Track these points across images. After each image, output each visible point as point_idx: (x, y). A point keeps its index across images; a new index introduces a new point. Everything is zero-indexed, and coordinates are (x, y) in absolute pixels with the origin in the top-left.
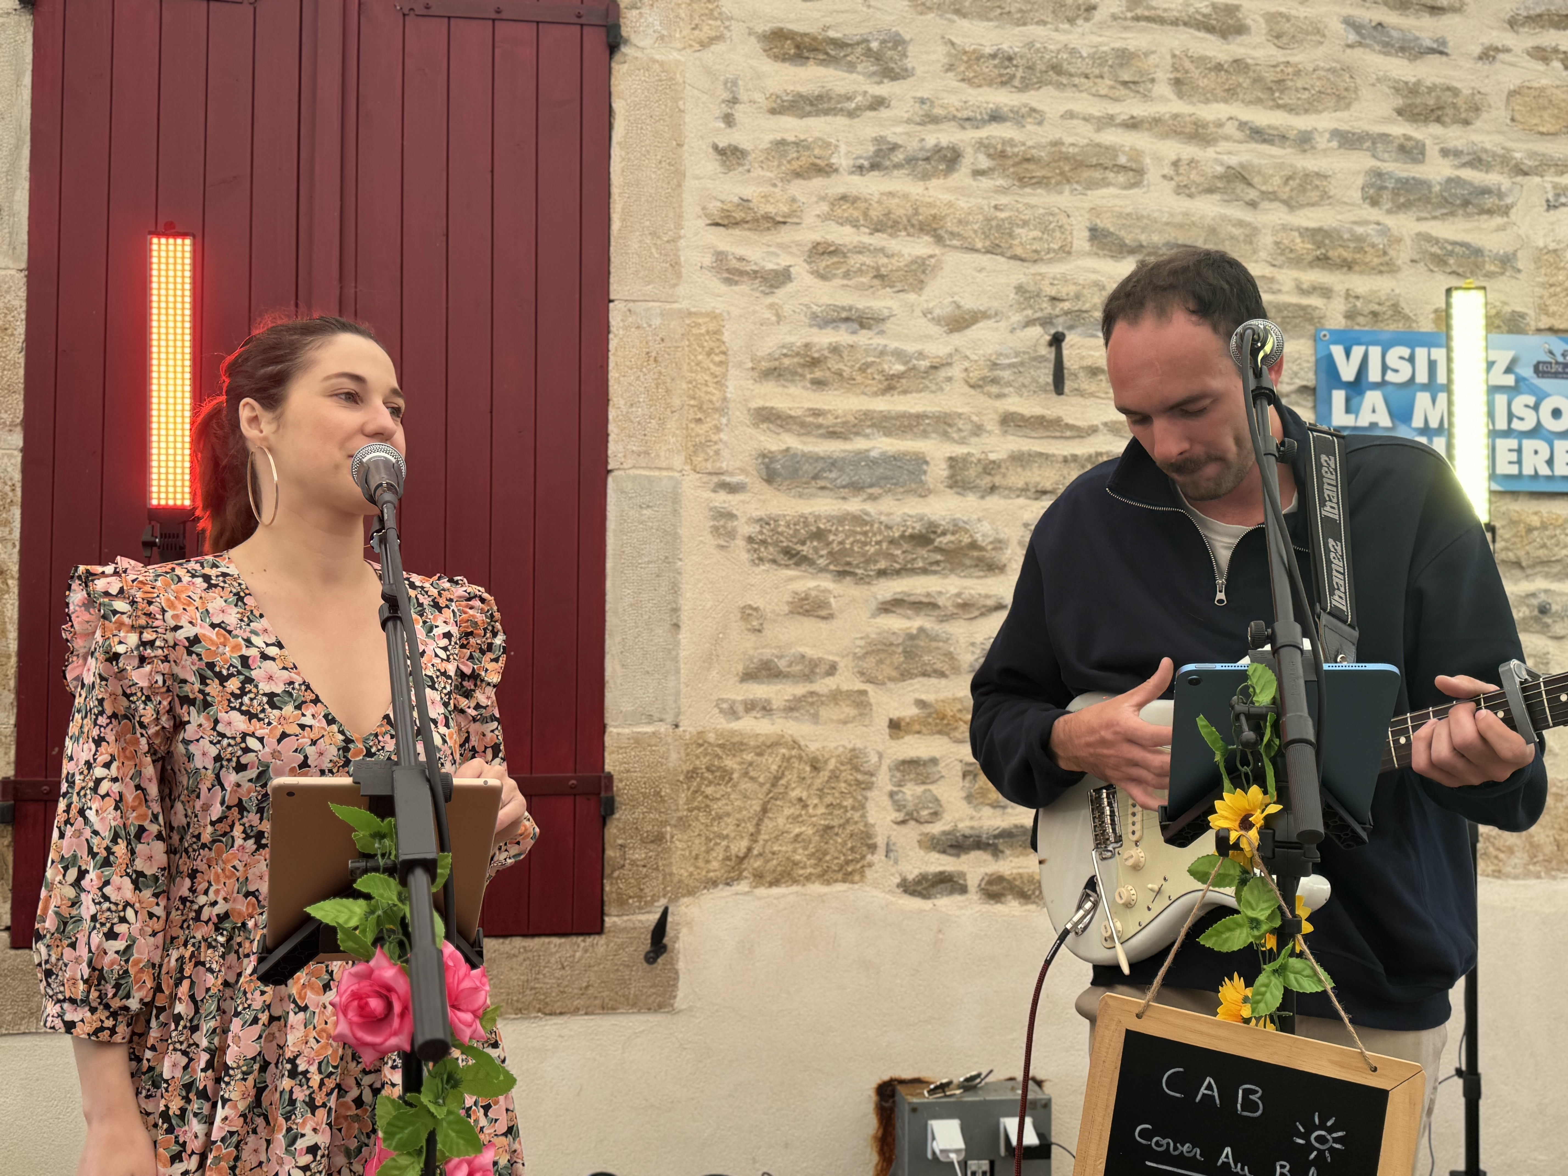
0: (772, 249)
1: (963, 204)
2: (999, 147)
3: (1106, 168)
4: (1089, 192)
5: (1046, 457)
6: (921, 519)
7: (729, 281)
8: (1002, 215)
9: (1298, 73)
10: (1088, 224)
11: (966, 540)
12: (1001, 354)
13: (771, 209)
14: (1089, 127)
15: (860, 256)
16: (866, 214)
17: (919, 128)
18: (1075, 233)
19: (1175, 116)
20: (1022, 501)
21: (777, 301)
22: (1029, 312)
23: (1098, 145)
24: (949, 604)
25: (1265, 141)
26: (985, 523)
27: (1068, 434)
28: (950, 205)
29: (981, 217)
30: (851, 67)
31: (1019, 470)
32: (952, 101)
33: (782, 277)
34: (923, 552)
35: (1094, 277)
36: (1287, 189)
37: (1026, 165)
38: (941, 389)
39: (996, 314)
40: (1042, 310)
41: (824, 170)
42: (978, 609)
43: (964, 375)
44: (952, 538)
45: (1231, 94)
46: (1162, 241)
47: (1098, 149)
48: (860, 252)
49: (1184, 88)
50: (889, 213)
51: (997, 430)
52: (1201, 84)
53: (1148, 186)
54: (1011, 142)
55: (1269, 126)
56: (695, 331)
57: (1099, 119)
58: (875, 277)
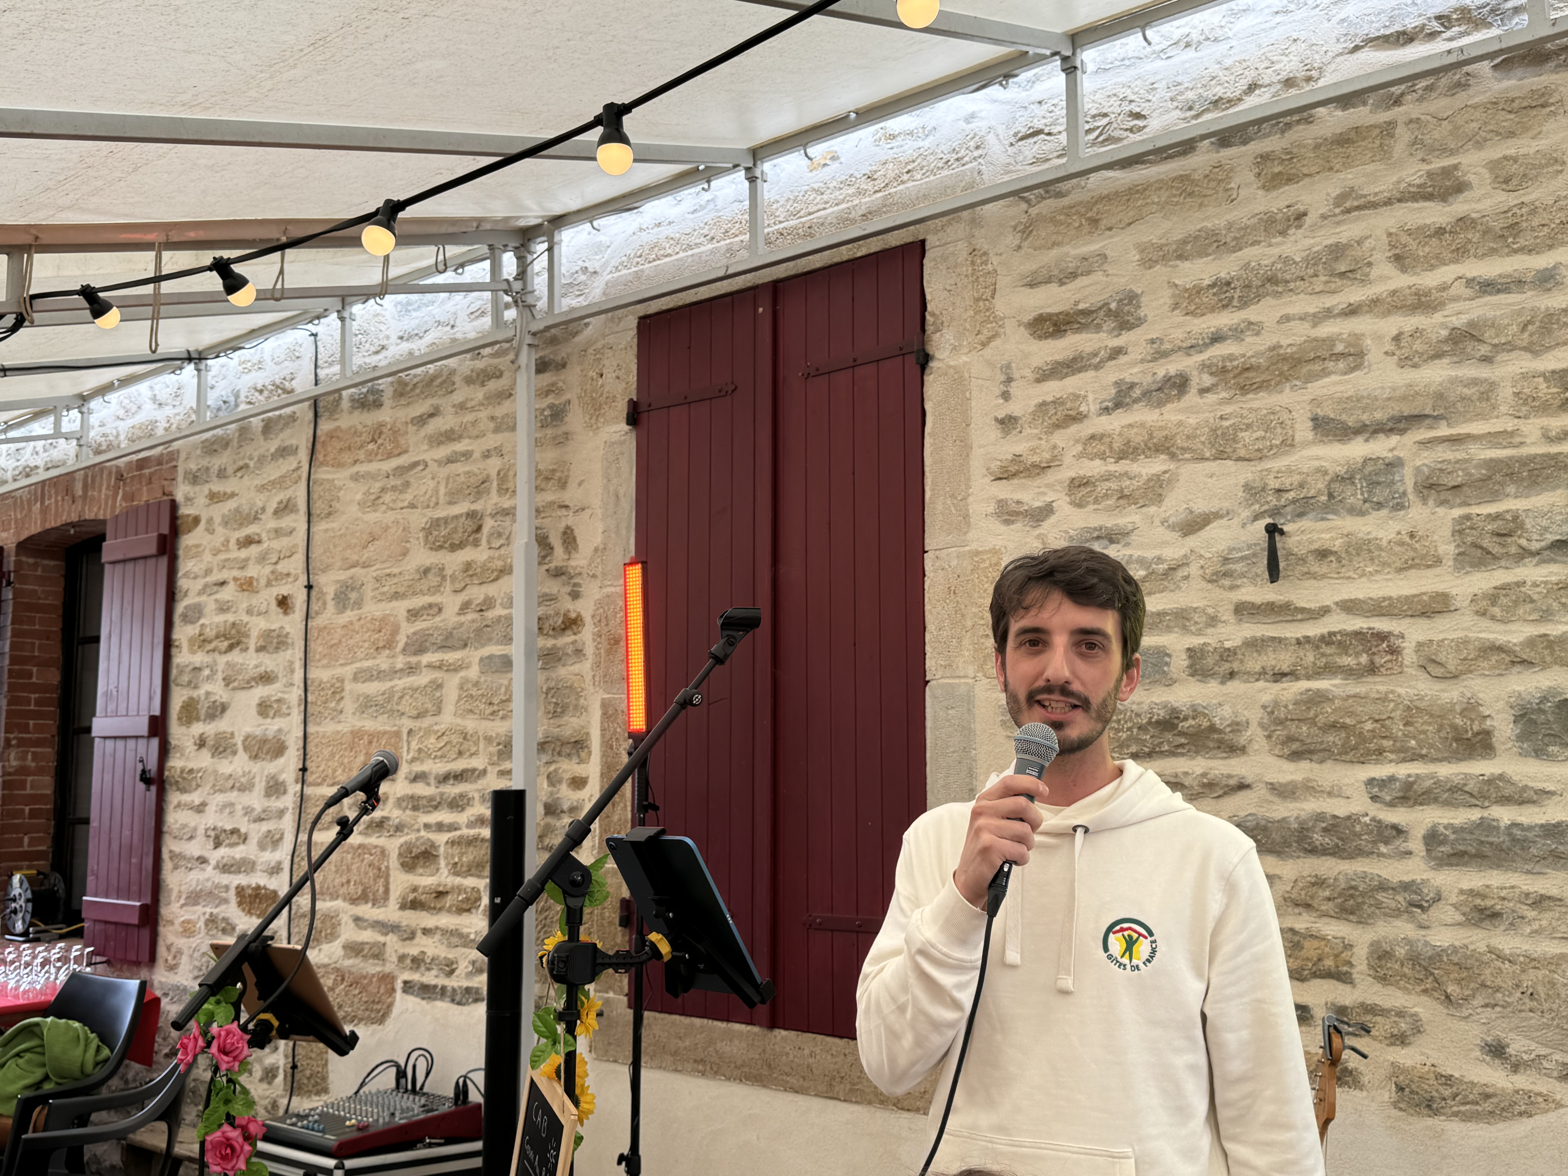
0: (1042, 490)
1: (1192, 421)
2: (1220, 363)
3: (1325, 359)
4: (1309, 385)
5: (1280, 640)
6: (1166, 706)
7: (1007, 522)
8: (1226, 423)
9: (1534, 212)
10: (1309, 415)
11: (1206, 724)
12: (1234, 549)
13: (1036, 459)
14: (1306, 325)
15: (1107, 483)
16: (1111, 447)
17: (1151, 364)
18: (1296, 426)
19: (1394, 293)
20: (1261, 684)
21: (1043, 531)
22: (1257, 507)
23: (1315, 340)
24: (1195, 784)
25: (1499, 291)
26: (1226, 707)
27: (1299, 617)
28: (1180, 424)
29: (1207, 429)
30: (1098, 328)
31: (1255, 655)
32: (1178, 334)
33: (1047, 510)
34: (1169, 736)
35: (1317, 463)
36: (1526, 335)
37: (1246, 375)
38: (1179, 587)
39: (1228, 513)
40: (1268, 503)
41: (1078, 418)
42: (1222, 788)
43: (1201, 572)
44: (1193, 723)
45: (1461, 253)
46: (1386, 416)
47: (1315, 344)
48: (1107, 480)
49: (1407, 261)
50: (1129, 442)
51: (1232, 619)
52: (1421, 254)
53: (1370, 366)
54: (1231, 358)
55: (1500, 276)
56: (982, 565)
57: (1314, 315)
58: (1119, 498)
